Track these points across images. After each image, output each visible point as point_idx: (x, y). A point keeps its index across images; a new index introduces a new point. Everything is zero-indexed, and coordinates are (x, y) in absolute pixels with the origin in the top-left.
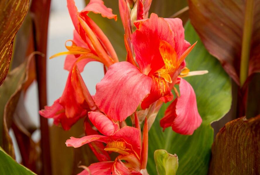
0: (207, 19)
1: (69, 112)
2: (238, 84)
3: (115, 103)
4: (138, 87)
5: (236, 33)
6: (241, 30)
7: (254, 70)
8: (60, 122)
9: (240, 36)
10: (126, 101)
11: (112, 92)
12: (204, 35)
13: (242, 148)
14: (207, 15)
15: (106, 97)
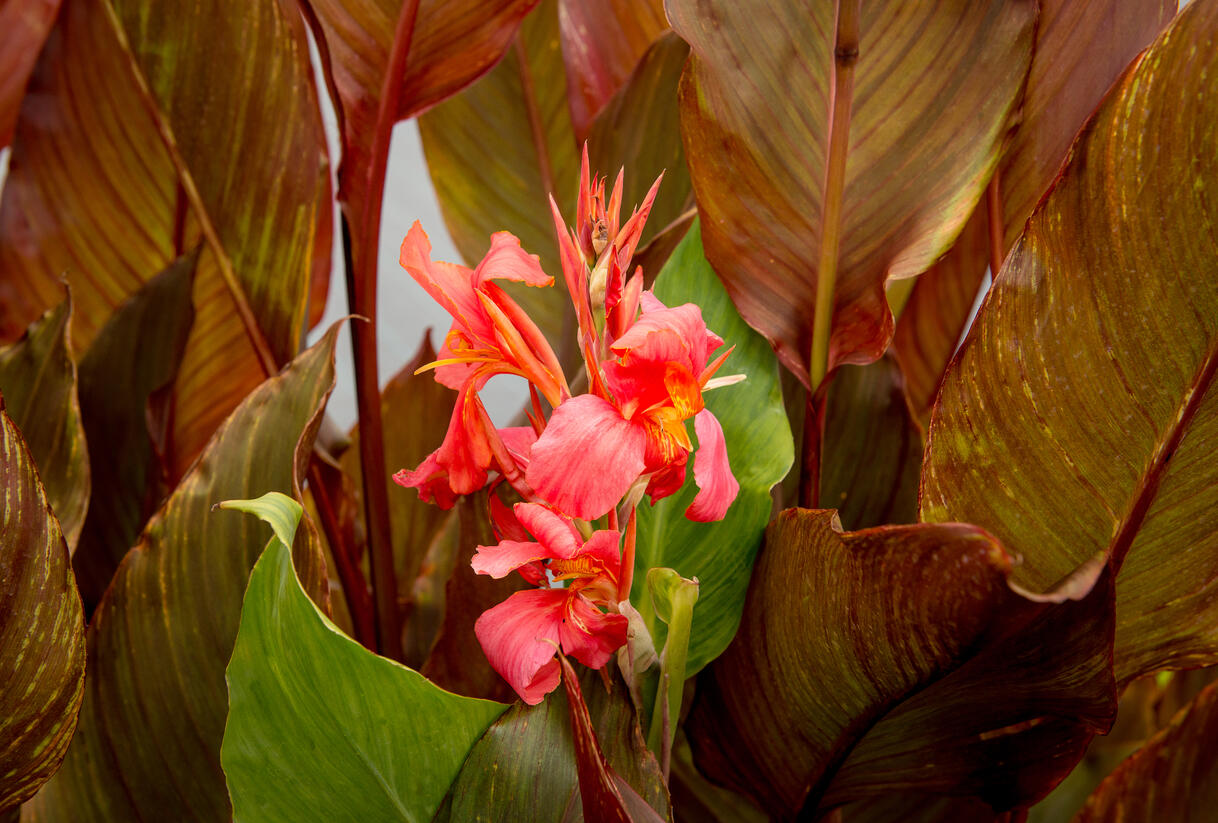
0: (741, 250)
1: (458, 481)
2: (808, 387)
3: (572, 484)
4: (621, 455)
5: (800, 277)
6: (813, 272)
7: (838, 357)
8: (432, 493)
9: (812, 286)
10: (596, 483)
11: (564, 465)
12: (734, 283)
13: (827, 565)
14: (742, 241)
15: (553, 473)
